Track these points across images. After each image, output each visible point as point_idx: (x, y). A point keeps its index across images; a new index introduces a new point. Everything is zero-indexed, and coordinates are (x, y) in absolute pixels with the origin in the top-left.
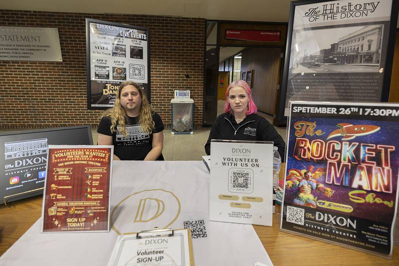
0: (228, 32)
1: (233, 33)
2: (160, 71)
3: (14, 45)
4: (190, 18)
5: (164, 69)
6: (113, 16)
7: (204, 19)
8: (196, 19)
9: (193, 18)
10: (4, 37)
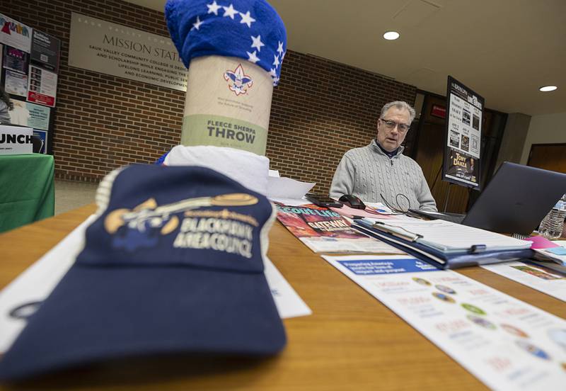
0: (435, 108)
1: (440, 109)
2: (355, 139)
3: (172, 66)
4: (401, 83)
5: (361, 137)
6: (316, 60)
7: (415, 87)
8: (407, 85)
9: (404, 84)
10: (160, 52)
